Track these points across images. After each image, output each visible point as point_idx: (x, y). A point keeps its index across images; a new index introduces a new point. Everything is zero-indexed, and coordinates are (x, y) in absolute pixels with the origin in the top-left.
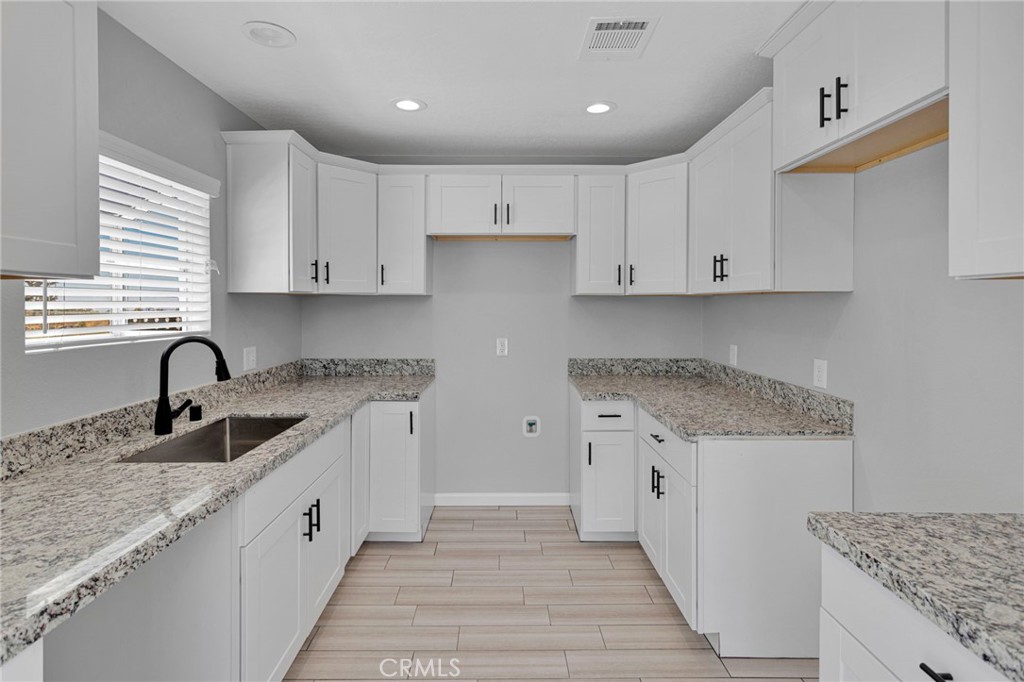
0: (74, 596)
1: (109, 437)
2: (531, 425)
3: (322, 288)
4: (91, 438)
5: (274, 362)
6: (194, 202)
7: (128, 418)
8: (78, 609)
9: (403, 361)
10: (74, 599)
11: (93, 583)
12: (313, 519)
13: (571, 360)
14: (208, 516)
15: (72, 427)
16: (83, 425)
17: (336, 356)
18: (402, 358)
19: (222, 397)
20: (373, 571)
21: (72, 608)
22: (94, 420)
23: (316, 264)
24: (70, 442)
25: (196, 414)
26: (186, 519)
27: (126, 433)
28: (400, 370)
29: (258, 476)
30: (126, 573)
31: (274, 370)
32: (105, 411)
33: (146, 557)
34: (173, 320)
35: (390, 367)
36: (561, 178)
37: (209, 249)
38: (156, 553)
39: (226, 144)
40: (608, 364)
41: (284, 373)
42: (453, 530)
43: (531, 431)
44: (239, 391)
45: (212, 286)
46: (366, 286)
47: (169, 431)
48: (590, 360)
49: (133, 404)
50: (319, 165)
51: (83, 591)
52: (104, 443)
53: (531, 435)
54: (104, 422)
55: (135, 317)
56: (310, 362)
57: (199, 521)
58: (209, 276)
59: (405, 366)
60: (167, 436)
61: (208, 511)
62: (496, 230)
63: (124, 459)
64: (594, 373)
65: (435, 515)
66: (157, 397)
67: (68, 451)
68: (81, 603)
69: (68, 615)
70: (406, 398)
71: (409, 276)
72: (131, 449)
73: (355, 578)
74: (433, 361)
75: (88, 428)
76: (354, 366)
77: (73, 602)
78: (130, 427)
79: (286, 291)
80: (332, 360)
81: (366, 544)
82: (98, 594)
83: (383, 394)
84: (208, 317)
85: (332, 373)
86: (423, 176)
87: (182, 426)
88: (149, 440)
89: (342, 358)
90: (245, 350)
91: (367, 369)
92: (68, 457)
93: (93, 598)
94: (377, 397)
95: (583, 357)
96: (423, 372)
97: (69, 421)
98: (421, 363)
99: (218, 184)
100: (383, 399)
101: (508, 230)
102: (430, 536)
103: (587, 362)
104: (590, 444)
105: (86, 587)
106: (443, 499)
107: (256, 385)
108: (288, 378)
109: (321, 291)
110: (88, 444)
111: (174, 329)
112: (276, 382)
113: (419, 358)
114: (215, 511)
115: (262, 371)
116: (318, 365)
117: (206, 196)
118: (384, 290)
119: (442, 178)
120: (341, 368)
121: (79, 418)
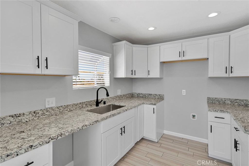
0: (57, 136)
1: (88, 106)
2: (194, 116)
3: (134, 76)
4: (84, 106)
5: (125, 93)
6: (106, 59)
7: (91, 102)
8: (58, 139)
9: (155, 95)
10: (57, 137)
11: (61, 135)
12: (123, 131)
13: (208, 98)
14: (90, 125)
15: (81, 103)
16: (83, 103)
17: (140, 92)
18: (155, 94)
19: (112, 100)
20: (143, 146)
21: (56, 138)
22: (85, 102)
23: (132, 71)
24: (80, 106)
25: (105, 103)
26: (85, 125)
27: (91, 105)
28: (155, 97)
29: (105, 118)
30: (69, 134)
31: (125, 95)
32: (87, 101)
33: (74, 132)
34: (103, 83)
35: (152, 96)
36: (203, 41)
37: (109, 69)
38: (76, 131)
39: (113, 46)
40: (224, 100)
41: (128, 96)
42: (166, 141)
43: (194, 118)
44: (116, 99)
45: (110, 76)
46: (144, 75)
47: (98, 106)
48: (216, 98)
49: (92, 100)
50: (133, 47)
51: (59, 136)
52: (87, 107)
53: (194, 119)
54: (87, 103)
55: (98, 83)
56: (134, 93)
57: (88, 126)
58: (109, 74)
59: (156, 96)
60: (97, 107)
61: (91, 124)
62: (180, 59)
63: (88, 111)
64: (217, 103)
65: (163, 136)
66: (96, 99)
67: (80, 108)
68: (58, 138)
69: (55, 140)
70: (152, 104)
71: (155, 73)
72: (89, 108)
73: (138, 147)
74: (163, 95)
75: (84, 104)
76: (144, 95)
77: (56, 137)
78: (92, 104)
79: (124, 77)
80: (139, 93)
81: (143, 139)
82: (62, 137)
83: (147, 102)
84: (109, 83)
85: (139, 96)
86: (159, 47)
87: (101, 105)
88: (94, 107)
89: (141, 93)
90: (118, 90)
91: (147, 96)
92: (80, 109)
93: (61, 137)
94: (146, 103)
95: (212, 97)
96: (161, 98)
97: (80, 102)
98: (160, 95)
99: (111, 55)
100: (147, 104)
101: (184, 58)
102: (160, 141)
103: (214, 99)
104: (211, 126)
105: (60, 135)
106: (166, 132)
107: (120, 98)
108: (129, 97)
109: (134, 77)
110: (84, 107)
111: (104, 85)
112: (126, 98)
113: (160, 94)
114: (92, 125)
115: (122, 95)
116: (136, 94)
117: (109, 58)
118: (149, 77)
119: (164, 46)
120: (141, 95)
121: (82, 102)
